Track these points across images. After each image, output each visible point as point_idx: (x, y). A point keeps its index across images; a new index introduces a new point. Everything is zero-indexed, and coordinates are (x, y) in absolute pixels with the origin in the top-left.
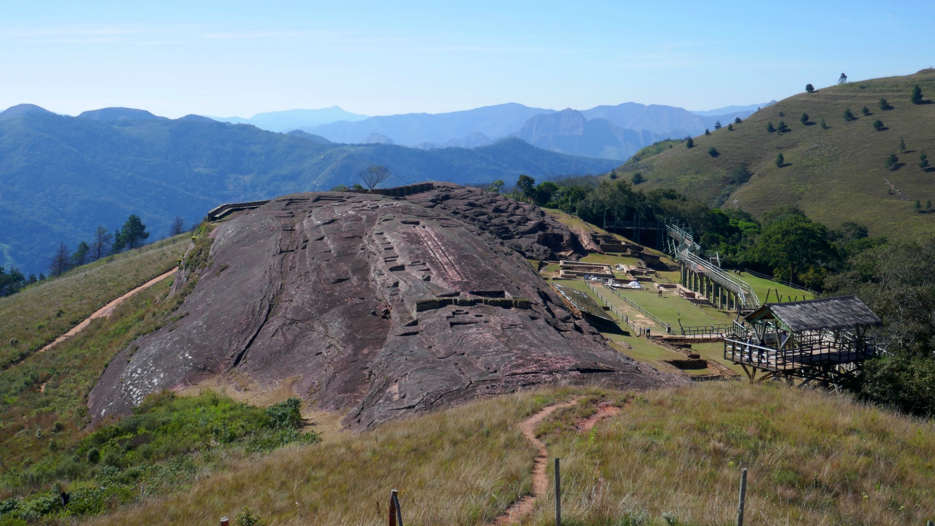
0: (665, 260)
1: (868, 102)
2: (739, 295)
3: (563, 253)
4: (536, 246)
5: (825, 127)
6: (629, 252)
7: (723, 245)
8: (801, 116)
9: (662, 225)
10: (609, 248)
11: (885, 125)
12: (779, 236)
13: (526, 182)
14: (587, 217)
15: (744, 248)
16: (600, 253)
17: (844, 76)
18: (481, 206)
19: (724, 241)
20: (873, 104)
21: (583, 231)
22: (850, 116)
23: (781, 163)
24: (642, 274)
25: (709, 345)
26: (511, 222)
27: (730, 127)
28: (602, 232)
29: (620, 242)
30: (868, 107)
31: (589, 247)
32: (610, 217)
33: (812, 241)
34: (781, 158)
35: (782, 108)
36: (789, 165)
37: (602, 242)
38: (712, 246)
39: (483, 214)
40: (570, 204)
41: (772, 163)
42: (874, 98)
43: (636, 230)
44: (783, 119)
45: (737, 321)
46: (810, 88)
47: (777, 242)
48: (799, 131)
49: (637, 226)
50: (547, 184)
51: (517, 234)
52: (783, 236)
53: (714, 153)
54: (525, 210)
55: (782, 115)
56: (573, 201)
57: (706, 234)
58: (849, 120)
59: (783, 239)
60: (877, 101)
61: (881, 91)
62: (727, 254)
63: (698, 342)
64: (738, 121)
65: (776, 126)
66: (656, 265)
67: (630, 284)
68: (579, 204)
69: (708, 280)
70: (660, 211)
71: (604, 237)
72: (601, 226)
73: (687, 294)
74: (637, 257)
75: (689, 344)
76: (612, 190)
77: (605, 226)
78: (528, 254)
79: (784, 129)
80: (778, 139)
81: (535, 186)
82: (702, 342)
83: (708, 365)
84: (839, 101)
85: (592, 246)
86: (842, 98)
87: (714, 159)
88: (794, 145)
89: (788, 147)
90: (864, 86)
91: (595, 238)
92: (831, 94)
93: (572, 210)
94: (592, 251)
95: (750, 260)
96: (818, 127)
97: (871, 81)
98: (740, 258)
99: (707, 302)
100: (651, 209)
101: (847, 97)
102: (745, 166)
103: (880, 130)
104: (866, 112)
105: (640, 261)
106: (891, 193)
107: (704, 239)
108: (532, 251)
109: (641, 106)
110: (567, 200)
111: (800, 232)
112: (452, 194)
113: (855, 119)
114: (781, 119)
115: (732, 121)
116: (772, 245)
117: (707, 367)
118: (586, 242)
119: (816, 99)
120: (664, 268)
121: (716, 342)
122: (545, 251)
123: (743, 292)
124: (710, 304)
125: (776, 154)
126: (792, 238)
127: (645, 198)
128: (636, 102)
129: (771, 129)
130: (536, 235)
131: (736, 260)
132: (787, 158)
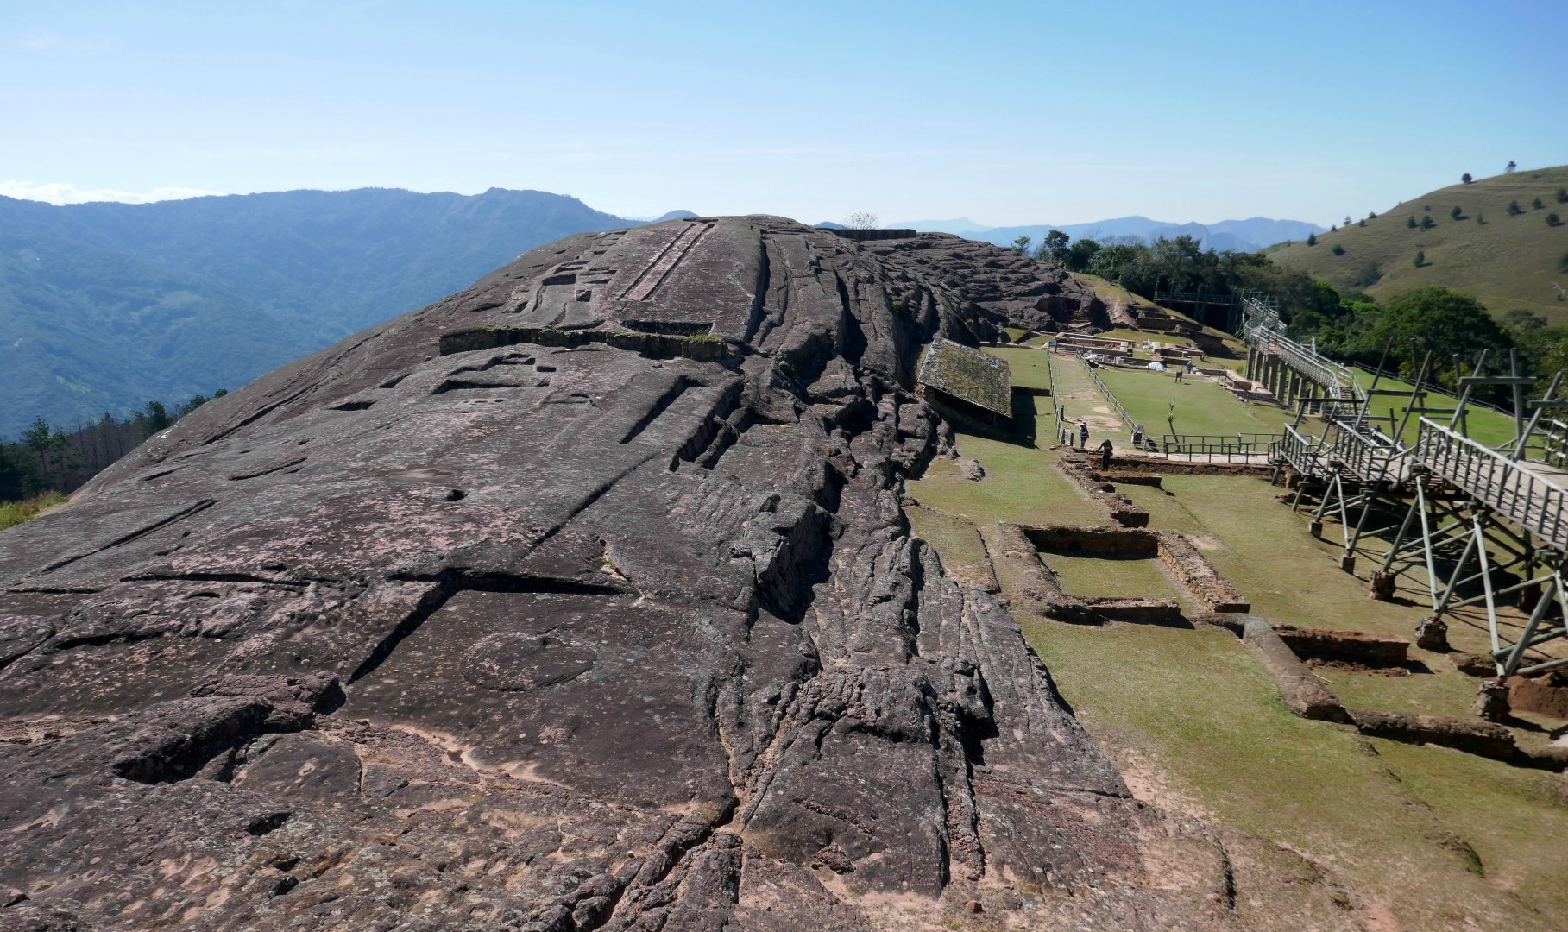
0: (1229, 342)
1: (1541, 193)
2: (1331, 389)
3: (1073, 325)
4: (1032, 311)
5: (1481, 221)
6: (1178, 328)
7: (1325, 329)
8: (1451, 210)
9: (1237, 300)
10: (1149, 323)
11: (1562, 219)
12: (1415, 311)
13: (1057, 238)
14: (1132, 285)
15: (1356, 334)
16: (1133, 329)
17: (1512, 165)
18: (970, 258)
19: (1328, 324)
20: (1548, 195)
21: (1116, 299)
22: (1515, 210)
23: (1420, 262)
24: (1180, 355)
25: (1215, 480)
26: (1007, 280)
27: (1362, 223)
28: (1144, 302)
29: (1169, 317)
30: (1541, 199)
31: (1119, 321)
32: (1165, 286)
33: (1468, 320)
34: (1421, 256)
35: (1429, 202)
36: (1430, 264)
37: (1141, 315)
38: (1309, 330)
39: (968, 267)
40: (1112, 268)
41: (1409, 262)
42: (1549, 188)
43: (1200, 305)
44: (1430, 214)
45: (1295, 427)
46: (1467, 178)
47: (1411, 320)
48: (1445, 226)
49: (1201, 299)
50: (1083, 242)
51: (1009, 295)
52: (1422, 311)
53: (1339, 251)
54: (1038, 268)
55: (1427, 208)
56: (1116, 264)
57: (1301, 313)
58: (1513, 214)
59: (1423, 314)
60: (1554, 192)
61: (1559, 181)
62: (1329, 342)
63: (1191, 473)
64: (1373, 216)
65: (1419, 221)
66: (1213, 349)
67: (1150, 366)
68: (1123, 269)
69: (1284, 368)
70: (1238, 280)
71: (1148, 311)
72: (1150, 298)
73: (1238, 384)
74: (1187, 337)
75: (1157, 475)
76: (1170, 250)
77: (1156, 299)
78: (1012, 321)
79: (1428, 224)
80: (1418, 236)
81: (1068, 246)
82: (1201, 473)
83: (1161, 549)
84: (1502, 193)
85: (1126, 319)
86: (1507, 189)
87: (1339, 258)
88: (1439, 242)
89: (1432, 245)
90: (1536, 175)
91: (1131, 311)
92: (1494, 186)
93: (1113, 277)
94: (1121, 326)
95: (1363, 351)
96: (1471, 223)
97: (1548, 170)
98: (1349, 347)
99: (1270, 399)
100: (1223, 279)
101: (1513, 188)
102: (1374, 266)
103: (1553, 225)
104: (1538, 205)
105: (1191, 342)
106: (1560, 299)
107: (1298, 321)
108: (1022, 317)
109: (1271, 221)
110: (1109, 264)
111: (1451, 305)
112: (935, 243)
113: (1520, 213)
114: (1425, 213)
115: (1366, 217)
116: (1400, 326)
117: (1155, 556)
118: (1117, 314)
119: (1474, 191)
120: (1226, 353)
121: (1235, 473)
122: (1041, 318)
123: (1338, 384)
124: (1274, 401)
125: (1415, 253)
126: (1437, 313)
127: (1216, 260)
128: (1266, 217)
129: (1412, 224)
130: (1037, 299)
131: (1343, 349)
132: (1428, 257)
